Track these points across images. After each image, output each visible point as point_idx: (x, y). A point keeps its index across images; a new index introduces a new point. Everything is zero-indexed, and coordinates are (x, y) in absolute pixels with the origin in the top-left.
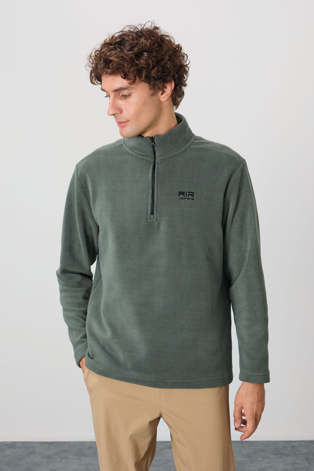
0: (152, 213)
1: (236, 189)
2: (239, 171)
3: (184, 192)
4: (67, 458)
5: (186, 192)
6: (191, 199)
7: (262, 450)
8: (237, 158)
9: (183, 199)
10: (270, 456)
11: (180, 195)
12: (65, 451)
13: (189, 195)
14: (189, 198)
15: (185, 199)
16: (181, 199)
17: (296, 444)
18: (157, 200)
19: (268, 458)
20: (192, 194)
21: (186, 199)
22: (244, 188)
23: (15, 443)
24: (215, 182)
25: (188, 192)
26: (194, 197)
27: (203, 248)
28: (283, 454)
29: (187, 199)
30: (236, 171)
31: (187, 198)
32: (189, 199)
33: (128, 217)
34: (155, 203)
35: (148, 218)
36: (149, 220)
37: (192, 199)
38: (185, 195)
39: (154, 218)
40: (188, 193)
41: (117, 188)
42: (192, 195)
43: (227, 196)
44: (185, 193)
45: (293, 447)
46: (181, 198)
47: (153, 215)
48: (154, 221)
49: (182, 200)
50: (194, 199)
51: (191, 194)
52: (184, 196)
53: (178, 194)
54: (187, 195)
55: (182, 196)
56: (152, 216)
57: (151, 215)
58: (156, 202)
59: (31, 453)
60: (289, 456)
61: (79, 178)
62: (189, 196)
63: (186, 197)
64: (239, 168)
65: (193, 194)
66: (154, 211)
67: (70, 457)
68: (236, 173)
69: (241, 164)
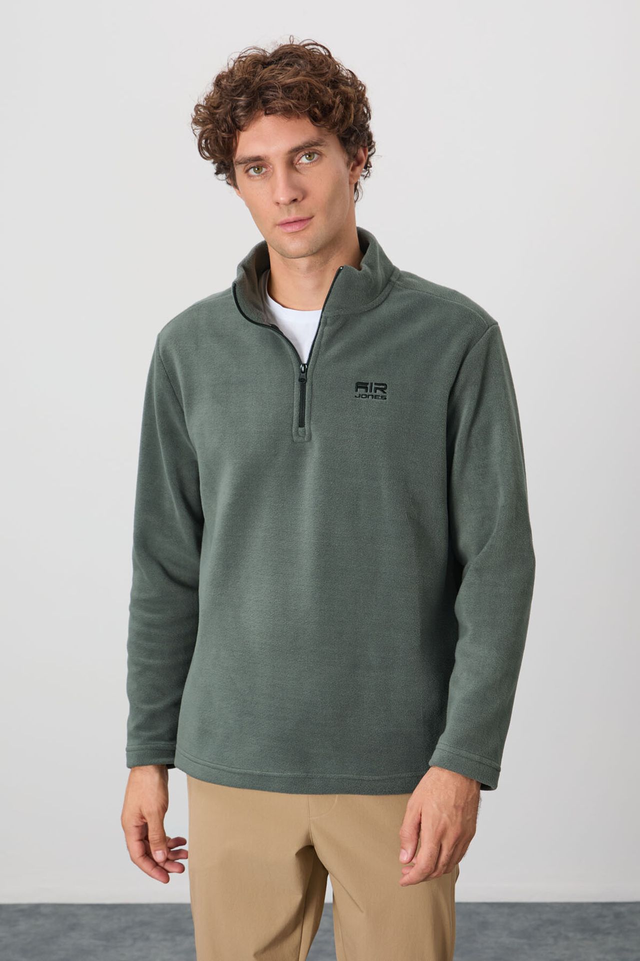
0: (301, 424)
1: (476, 376)
2: (482, 341)
3: (368, 384)
4: (148, 939)
5: (372, 384)
6: (380, 398)
7: (553, 923)
8: (480, 316)
9: (363, 396)
10: (571, 935)
11: (358, 389)
12: (143, 924)
13: (376, 389)
14: (376, 396)
15: (367, 396)
16: (359, 397)
17: (623, 909)
18: (312, 396)
19: (567, 938)
20: (383, 387)
21: (370, 397)
22: (494, 377)
23: (37, 906)
24: (433, 364)
25: (375, 384)
26: (386, 393)
27: (401, 499)
28: (597, 931)
29: (373, 398)
30: (477, 342)
31: (373, 396)
32: (375, 398)
33: (254, 435)
34: (306, 403)
35: (294, 434)
36: (295, 438)
37: (382, 397)
38: (369, 388)
39: (305, 435)
40: (374, 386)
41: (231, 378)
42: (382, 390)
43: (457, 392)
44: (369, 386)
45: (618, 916)
46: (360, 395)
47: (303, 428)
48: (305, 439)
49: (363, 399)
50: (386, 399)
51: (381, 387)
52: (367, 392)
53: (354, 387)
54: (373, 390)
55: (361, 391)
56: (300, 429)
57: (300, 427)
58: (309, 402)
59: (73, 928)
60: (609, 934)
61: (161, 359)
62: (376, 392)
63: (370, 394)
64: (484, 336)
65: (385, 388)
66: (305, 419)
67: (153, 936)
68: (477, 345)
69: (488, 328)
